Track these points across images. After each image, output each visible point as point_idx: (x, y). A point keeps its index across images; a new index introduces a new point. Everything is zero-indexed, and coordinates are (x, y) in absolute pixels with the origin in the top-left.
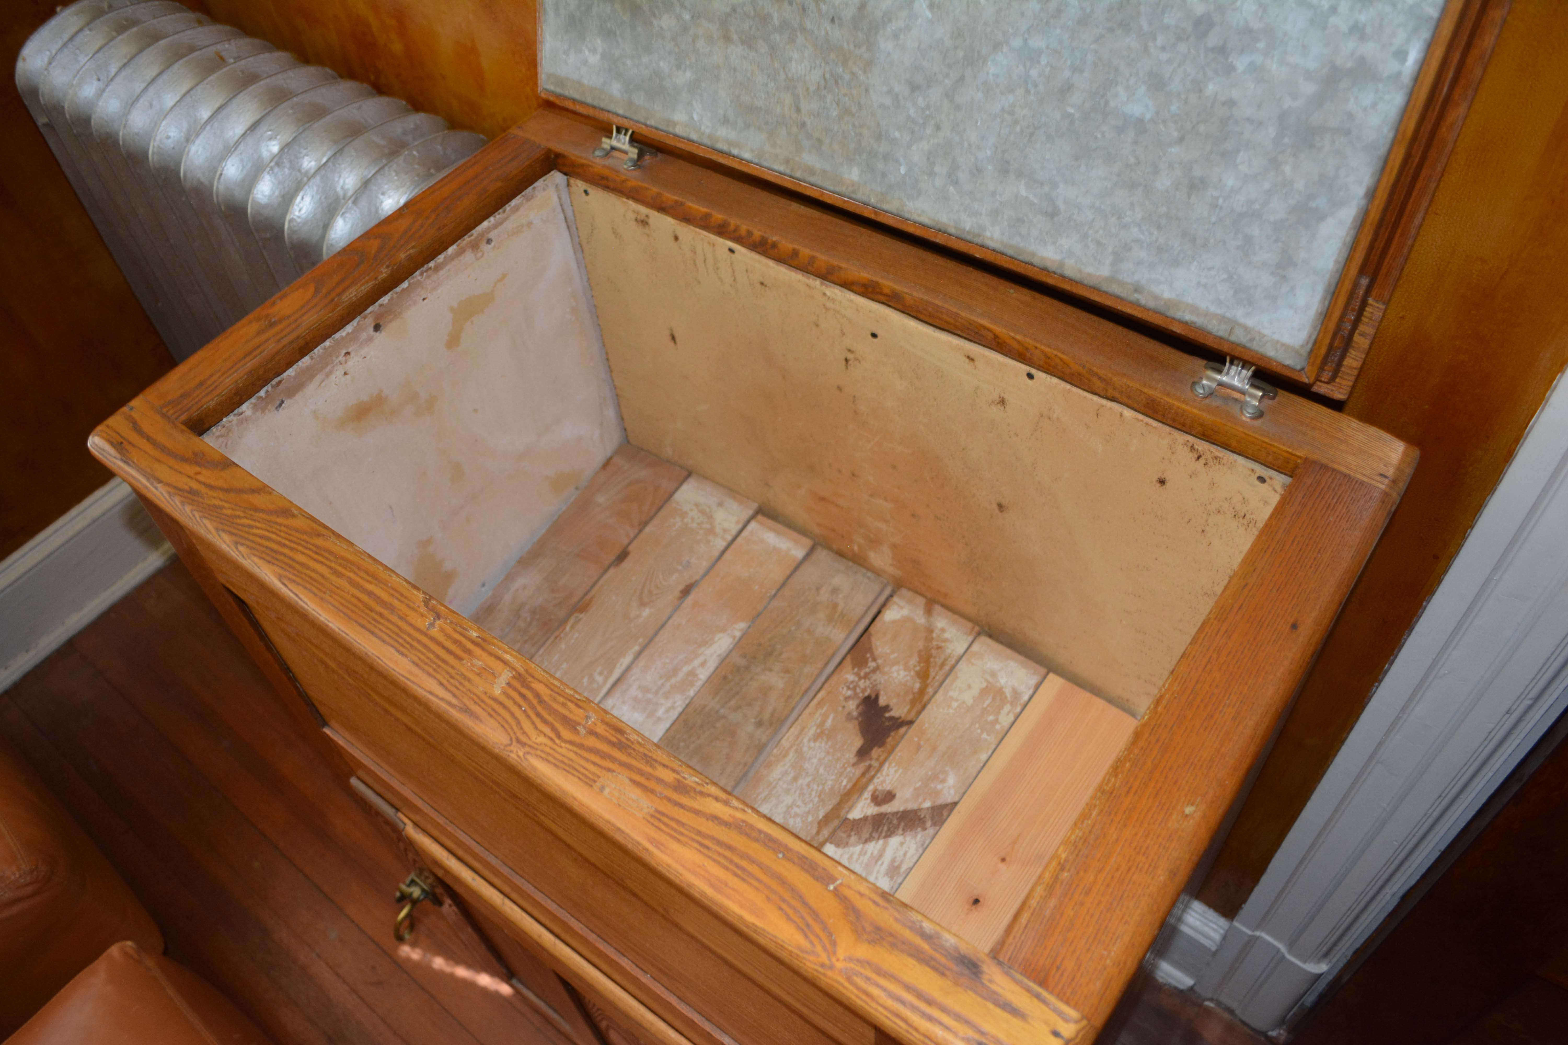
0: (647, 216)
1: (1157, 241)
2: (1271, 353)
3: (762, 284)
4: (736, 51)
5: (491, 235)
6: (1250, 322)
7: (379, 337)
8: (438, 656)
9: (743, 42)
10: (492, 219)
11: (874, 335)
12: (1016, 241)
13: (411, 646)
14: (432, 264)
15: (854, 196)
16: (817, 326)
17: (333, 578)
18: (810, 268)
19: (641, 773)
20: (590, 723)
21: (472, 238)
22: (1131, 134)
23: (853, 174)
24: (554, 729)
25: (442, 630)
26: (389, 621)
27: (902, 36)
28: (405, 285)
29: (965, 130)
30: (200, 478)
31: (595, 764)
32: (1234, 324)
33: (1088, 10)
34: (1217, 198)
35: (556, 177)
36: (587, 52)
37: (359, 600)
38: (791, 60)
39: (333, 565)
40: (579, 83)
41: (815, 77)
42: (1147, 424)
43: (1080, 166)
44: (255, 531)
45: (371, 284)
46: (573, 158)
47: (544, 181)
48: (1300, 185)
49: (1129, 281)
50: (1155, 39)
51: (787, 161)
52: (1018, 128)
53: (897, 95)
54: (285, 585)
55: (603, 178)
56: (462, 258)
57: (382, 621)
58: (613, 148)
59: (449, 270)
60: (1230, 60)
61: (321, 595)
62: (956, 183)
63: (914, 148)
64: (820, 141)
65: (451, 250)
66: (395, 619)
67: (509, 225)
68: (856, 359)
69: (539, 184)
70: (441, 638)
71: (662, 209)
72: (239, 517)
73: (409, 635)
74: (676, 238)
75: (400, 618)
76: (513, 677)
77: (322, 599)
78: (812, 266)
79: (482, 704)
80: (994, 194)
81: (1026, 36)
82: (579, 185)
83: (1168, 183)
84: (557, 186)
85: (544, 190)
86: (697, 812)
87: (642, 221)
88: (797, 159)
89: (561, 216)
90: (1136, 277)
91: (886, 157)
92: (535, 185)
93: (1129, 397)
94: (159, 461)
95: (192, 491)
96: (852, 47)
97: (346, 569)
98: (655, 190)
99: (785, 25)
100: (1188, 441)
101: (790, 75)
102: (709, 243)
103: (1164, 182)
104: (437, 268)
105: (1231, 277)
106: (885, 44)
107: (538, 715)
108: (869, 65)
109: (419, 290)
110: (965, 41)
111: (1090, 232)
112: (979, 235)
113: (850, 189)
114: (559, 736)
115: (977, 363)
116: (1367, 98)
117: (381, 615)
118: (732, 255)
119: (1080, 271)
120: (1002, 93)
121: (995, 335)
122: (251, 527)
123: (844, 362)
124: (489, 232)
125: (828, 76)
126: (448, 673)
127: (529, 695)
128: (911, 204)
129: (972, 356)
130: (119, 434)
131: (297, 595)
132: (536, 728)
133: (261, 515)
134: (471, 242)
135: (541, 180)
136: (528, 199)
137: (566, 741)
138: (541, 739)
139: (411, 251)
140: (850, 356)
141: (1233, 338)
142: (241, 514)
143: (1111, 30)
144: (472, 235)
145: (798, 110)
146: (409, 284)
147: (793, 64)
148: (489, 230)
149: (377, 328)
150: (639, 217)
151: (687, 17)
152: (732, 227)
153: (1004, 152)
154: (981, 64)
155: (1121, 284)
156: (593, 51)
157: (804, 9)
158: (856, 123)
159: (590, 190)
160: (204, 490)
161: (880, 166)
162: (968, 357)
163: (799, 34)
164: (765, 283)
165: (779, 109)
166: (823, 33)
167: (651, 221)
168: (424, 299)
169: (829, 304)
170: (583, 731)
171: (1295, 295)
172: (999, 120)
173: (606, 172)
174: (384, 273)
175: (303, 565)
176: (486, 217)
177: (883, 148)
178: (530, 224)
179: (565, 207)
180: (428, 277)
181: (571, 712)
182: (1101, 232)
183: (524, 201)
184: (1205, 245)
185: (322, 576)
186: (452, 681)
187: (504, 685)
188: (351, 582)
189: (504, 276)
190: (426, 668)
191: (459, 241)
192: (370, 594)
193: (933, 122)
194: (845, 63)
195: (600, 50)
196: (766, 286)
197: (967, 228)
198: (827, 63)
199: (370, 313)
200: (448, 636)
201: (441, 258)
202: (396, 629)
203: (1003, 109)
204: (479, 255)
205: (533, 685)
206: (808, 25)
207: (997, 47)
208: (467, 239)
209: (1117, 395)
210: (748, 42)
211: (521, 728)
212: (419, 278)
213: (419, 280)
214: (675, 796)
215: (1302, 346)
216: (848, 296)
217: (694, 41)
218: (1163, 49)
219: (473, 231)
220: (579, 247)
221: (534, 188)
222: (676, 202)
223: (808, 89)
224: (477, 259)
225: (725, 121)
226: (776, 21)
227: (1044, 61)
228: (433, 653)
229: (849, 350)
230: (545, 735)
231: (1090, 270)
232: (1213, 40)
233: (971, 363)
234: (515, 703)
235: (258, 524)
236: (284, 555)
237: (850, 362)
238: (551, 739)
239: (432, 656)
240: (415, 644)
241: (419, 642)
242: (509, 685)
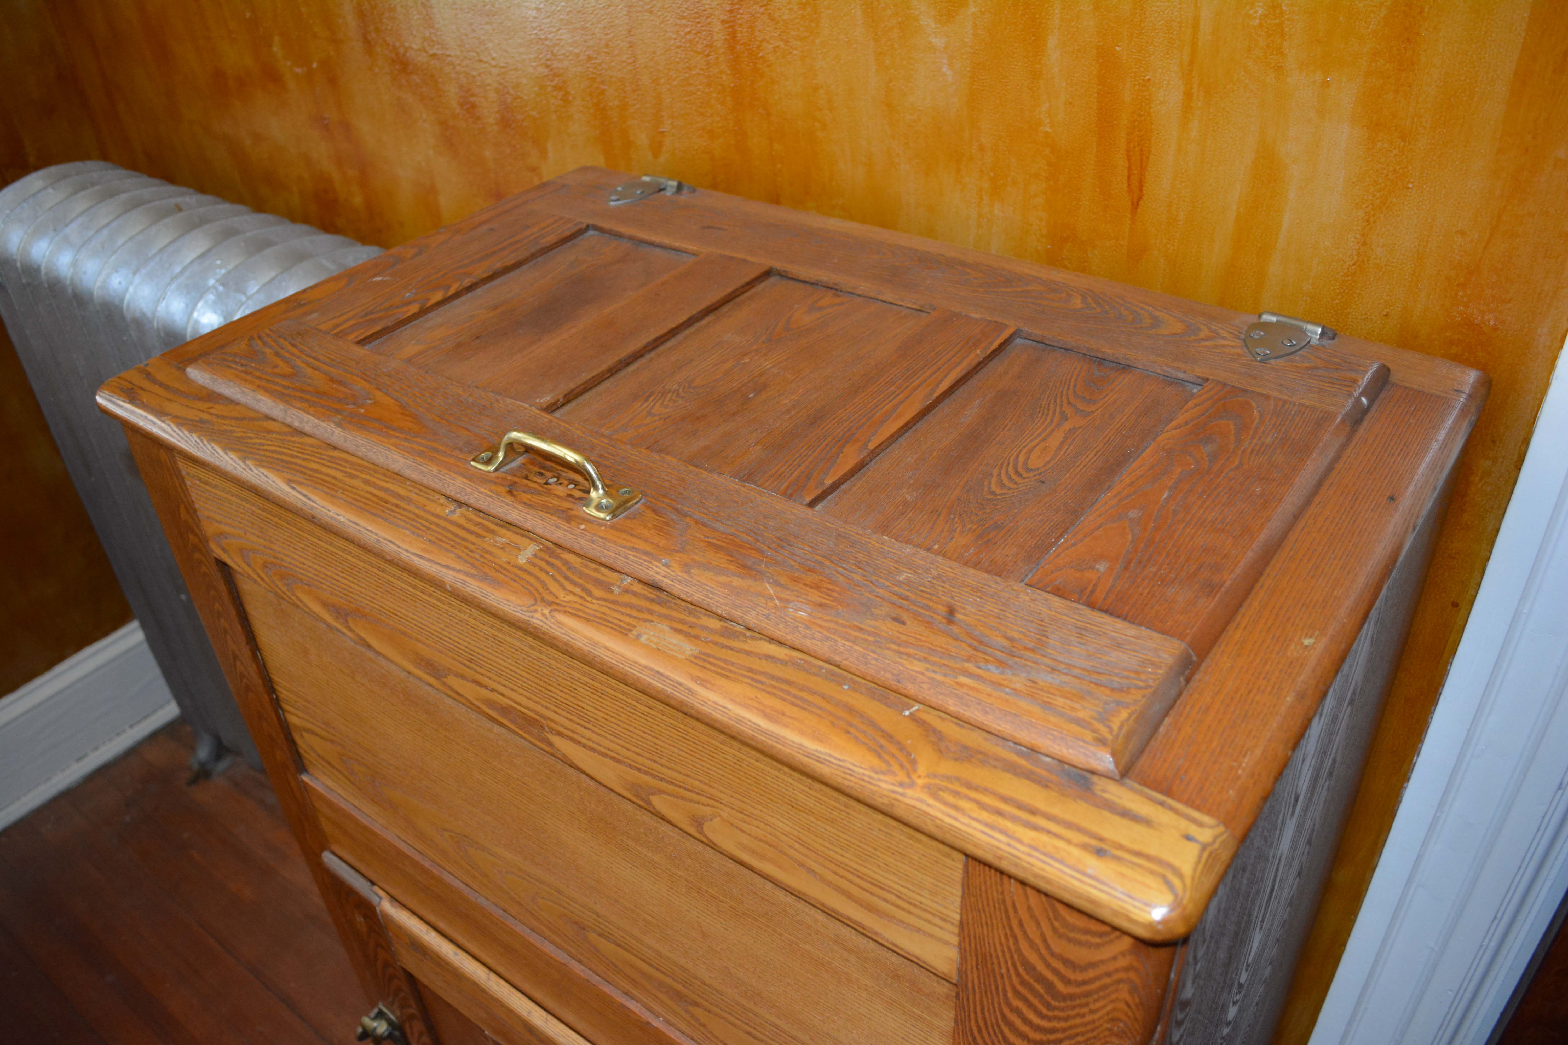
8: (457, 535)
13: (429, 529)
17: (348, 480)
19: (683, 622)
20: (625, 583)
24: (584, 589)
25: (463, 515)
26: (405, 510)
30: (212, 411)
31: (630, 616)
37: (374, 495)
39: (348, 470)
44: (266, 447)
54: (294, 488)
57: (397, 510)
61: (333, 493)
66: (412, 508)
70: (462, 521)
72: (251, 438)
73: (426, 520)
75: (418, 507)
76: (541, 550)
77: (333, 496)
79: (505, 572)
86: (748, 653)
94: (171, 400)
95: (202, 421)
97: (361, 472)
107: (567, 578)
114: (590, 594)
117: (397, 506)
122: (261, 444)
126: (466, 548)
127: (558, 563)
130: (130, 382)
131: (305, 496)
132: (564, 589)
133: (274, 435)
137: (598, 599)
138: (570, 598)
142: (252, 435)
160: (215, 419)
170: (616, 590)
175: (316, 471)
181: (604, 575)
185: (334, 478)
186: (472, 554)
187: (530, 556)
188: (366, 482)
190: (444, 545)
192: (386, 490)
200: (470, 520)
202: (412, 516)
205: (562, 556)
211: (548, 589)
214: (722, 640)
228: (453, 533)
230: (574, 594)
234: (541, 569)
235: (269, 442)
236: (296, 464)
238: (582, 597)
239: (450, 535)
240: (433, 527)
241: (437, 525)
242: (535, 555)
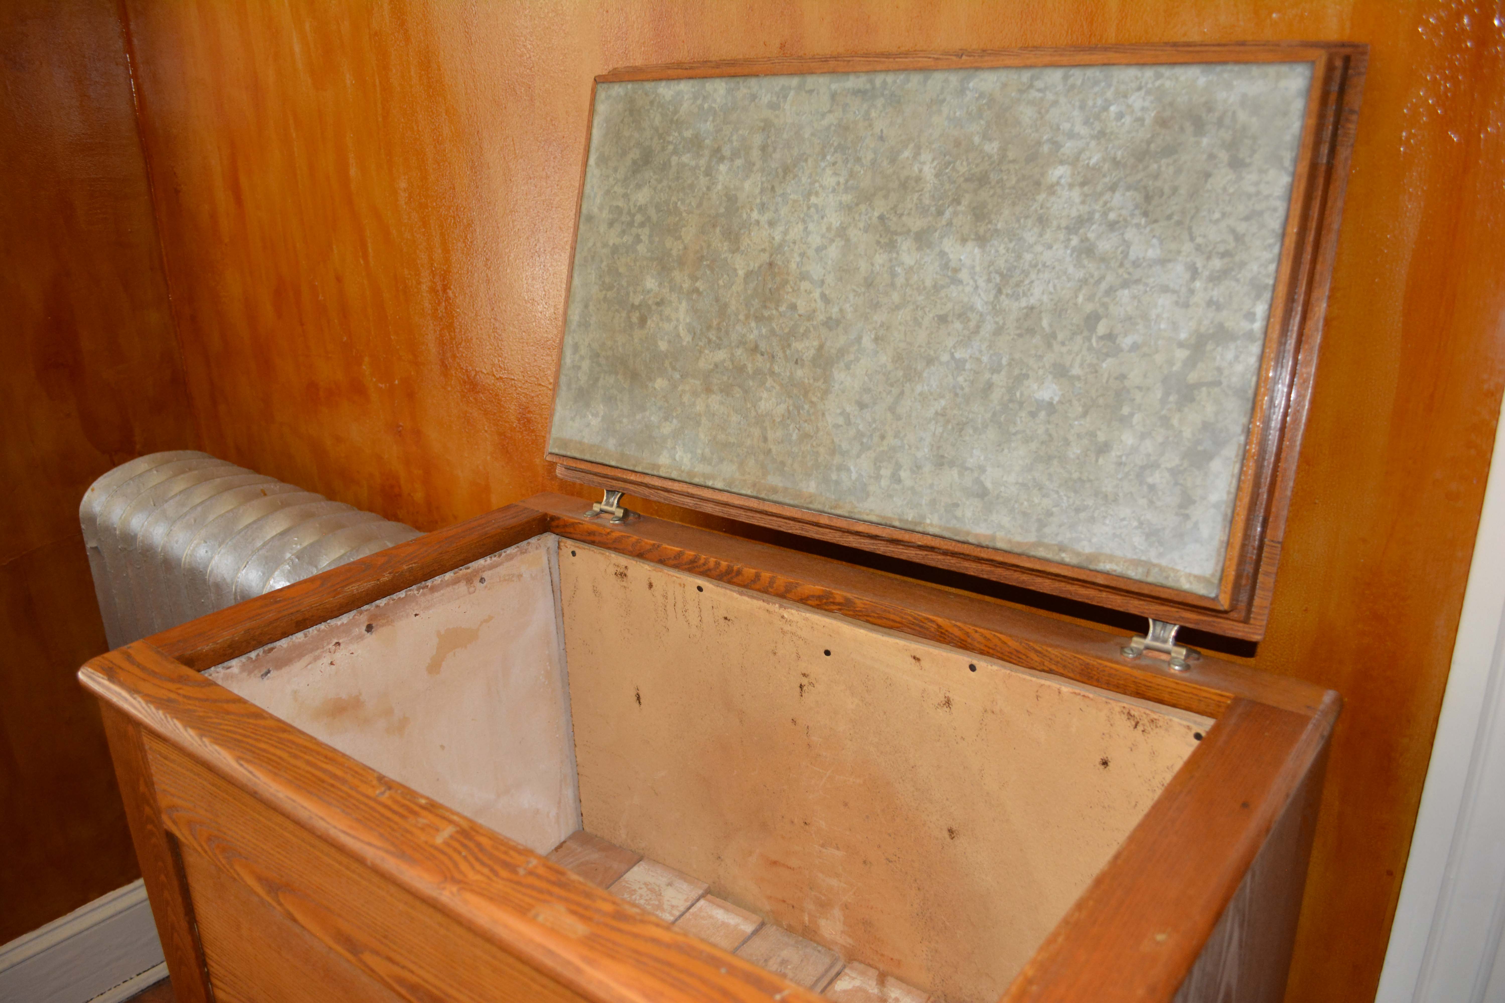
0: (626, 567)
1: (1074, 503)
2: (1186, 585)
3: (726, 618)
4: (715, 400)
5: (486, 575)
6: (1164, 562)
7: (370, 638)
8: (382, 815)
9: (722, 391)
10: (488, 558)
11: (827, 653)
12: (954, 523)
13: (358, 808)
14: (429, 583)
15: (811, 506)
16: (775, 654)
17: (291, 760)
18: (770, 590)
19: (578, 904)
20: (530, 866)
21: (469, 571)
22: (1042, 414)
23: (811, 487)
24: (492, 870)
25: (391, 797)
26: (339, 789)
27: (852, 366)
28: (402, 594)
29: (905, 435)
30: (181, 691)
31: (531, 897)
32: (1148, 565)
33: (1001, 323)
34: (1120, 457)
35: (550, 539)
36: (590, 417)
37: (313, 775)
38: (761, 399)
39: (293, 751)
40: (581, 443)
41: (781, 409)
42: (1084, 696)
43: (1003, 450)
44: (222, 727)
45: (372, 583)
46: (566, 519)
47: (539, 540)
48: (1187, 433)
49: (1054, 542)
50: (1055, 338)
51: (754, 485)
52: (950, 427)
53: (849, 414)
54: (241, 765)
55: (591, 533)
56: (456, 587)
57: (332, 789)
58: (602, 511)
59: (443, 595)
60: (1117, 342)
61: (276, 771)
62: (899, 481)
63: (863, 456)
64: (783, 463)
65: (449, 576)
66: (345, 788)
67: (502, 570)
68: (811, 683)
69: (533, 540)
70: (389, 803)
71: (641, 555)
72: (211, 718)
73: (357, 800)
74: (651, 586)
75: (351, 788)
76: (457, 832)
77: (275, 774)
78: (772, 587)
79: (421, 851)
80: (931, 486)
81: (953, 350)
82: (569, 545)
83: (1079, 452)
84: (548, 548)
85: (537, 548)
86: (636, 936)
87: (621, 574)
88: (763, 481)
89: (548, 578)
90: (1060, 538)
91: (840, 468)
92: (529, 540)
93: (1064, 667)
94: (144, 680)
95: (170, 700)
96: (811, 381)
97: (305, 753)
98: (635, 538)
99: (757, 372)
100: (1124, 707)
101: (760, 411)
102: (680, 585)
103: (1075, 451)
104: (433, 589)
105: (1141, 523)
106: (839, 375)
107: (477, 859)
108: (826, 392)
109: (414, 604)
110: (904, 362)
111: (1016, 506)
112: (920, 523)
113: (808, 500)
114: (496, 874)
115: (922, 662)
116: (1230, 355)
117: (332, 786)
118: (700, 593)
119: (1010, 541)
120: (935, 400)
121: (938, 625)
122: (220, 724)
123: (799, 689)
124: (484, 571)
125: (791, 408)
126: (390, 827)
127: (471, 844)
128: (861, 505)
129: (918, 656)
130: (111, 662)
131: (251, 772)
132: (474, 869)
133: (232, 717)
134: (466, 574)
135: (537, 537)
136: (523, 552)
137: (503, 879)
138: (478, 877)
139: (414, 565)
140: (805, 681)
141: (1150, 579)
142: (212, 715)
143: (1020, 336)
144: (468, 568)
145: (765, 439)
146: (406, 595)
147: (763, 401)
148: (484, 569)
149: (369, 628)
150: (619, 570)
151: (677, 376)
152: (702, 561)
153: (939, 448)
154: (917, 379)
155: (1047, 547)
156: (595, 415)
157: (773, 357)
158: (814, 444)
159: (577, 551)
160: (181, 699)
161: (834, 477)
162: (914, 658)
163: (768, 377)
164: (728, 618)
165: (749, 442)
166: (788, 374)
167: (629, 573)
168: (416, 615)
169: (787, 628)
170: (522, 872)
171: (1198, 529)
172: (933, 422)
173: (593, 528)
174: (386, 577)
175: (264, 750)
176: (483, 555)
177: (837, 460)
178: (520, 576)
179: (553, 570)
180: (424, 594)
181: (511, 858)
182: (1026, 503)
183: (519, 553)
184: (1115, 500)
185: (280, 758)
186: (393, 833)
187: (446, 837)
188: (309, 763)
189: (491, 618)
190: (369, 824)
191: (456, 570)
192: (325, 771)
193: (878, 434)
194: (806, 394)
195: (601, 413)
196: (729, 620)
197: (910, 519)
198: (790, 397)
199: (367, 610)
200: (396, 802)
201: (438, 580)
202: (344, 796)
203: (937, 413)
204: (472, 589)
205: (476, 838)
206: (776, 369)
207: (930, 361)
208: (463, 571)
209: (1054, 667)
210: (726, 390)
211: (458, 869)
212: (416, 592)
213: (415, 595)
214: (612, 923)
215: (1213, 575)
216: (804, 614)
217: (681, 396)
218: (1063, 344)
219: (470, 565)
220: (560, 613)
221: (529, 543)
222: (654, 545)
223: (774, 421)
224: (470, 593)
225: (703, 459)
226: (750, 370)
227: (968, 366)
228: (379, 813)
229: (804, 675)
230: (482, 874)
231: (1018, 538)
232: (1102, 329)
233: (918, 664)
234: (455, 850)
235: (226, 722)
236: (248, 743)
237: (805, 688)
238: (488, 877)
239: (377, 815)
240: (362, 806)
241: (366, 805)
242: (452, 837)
